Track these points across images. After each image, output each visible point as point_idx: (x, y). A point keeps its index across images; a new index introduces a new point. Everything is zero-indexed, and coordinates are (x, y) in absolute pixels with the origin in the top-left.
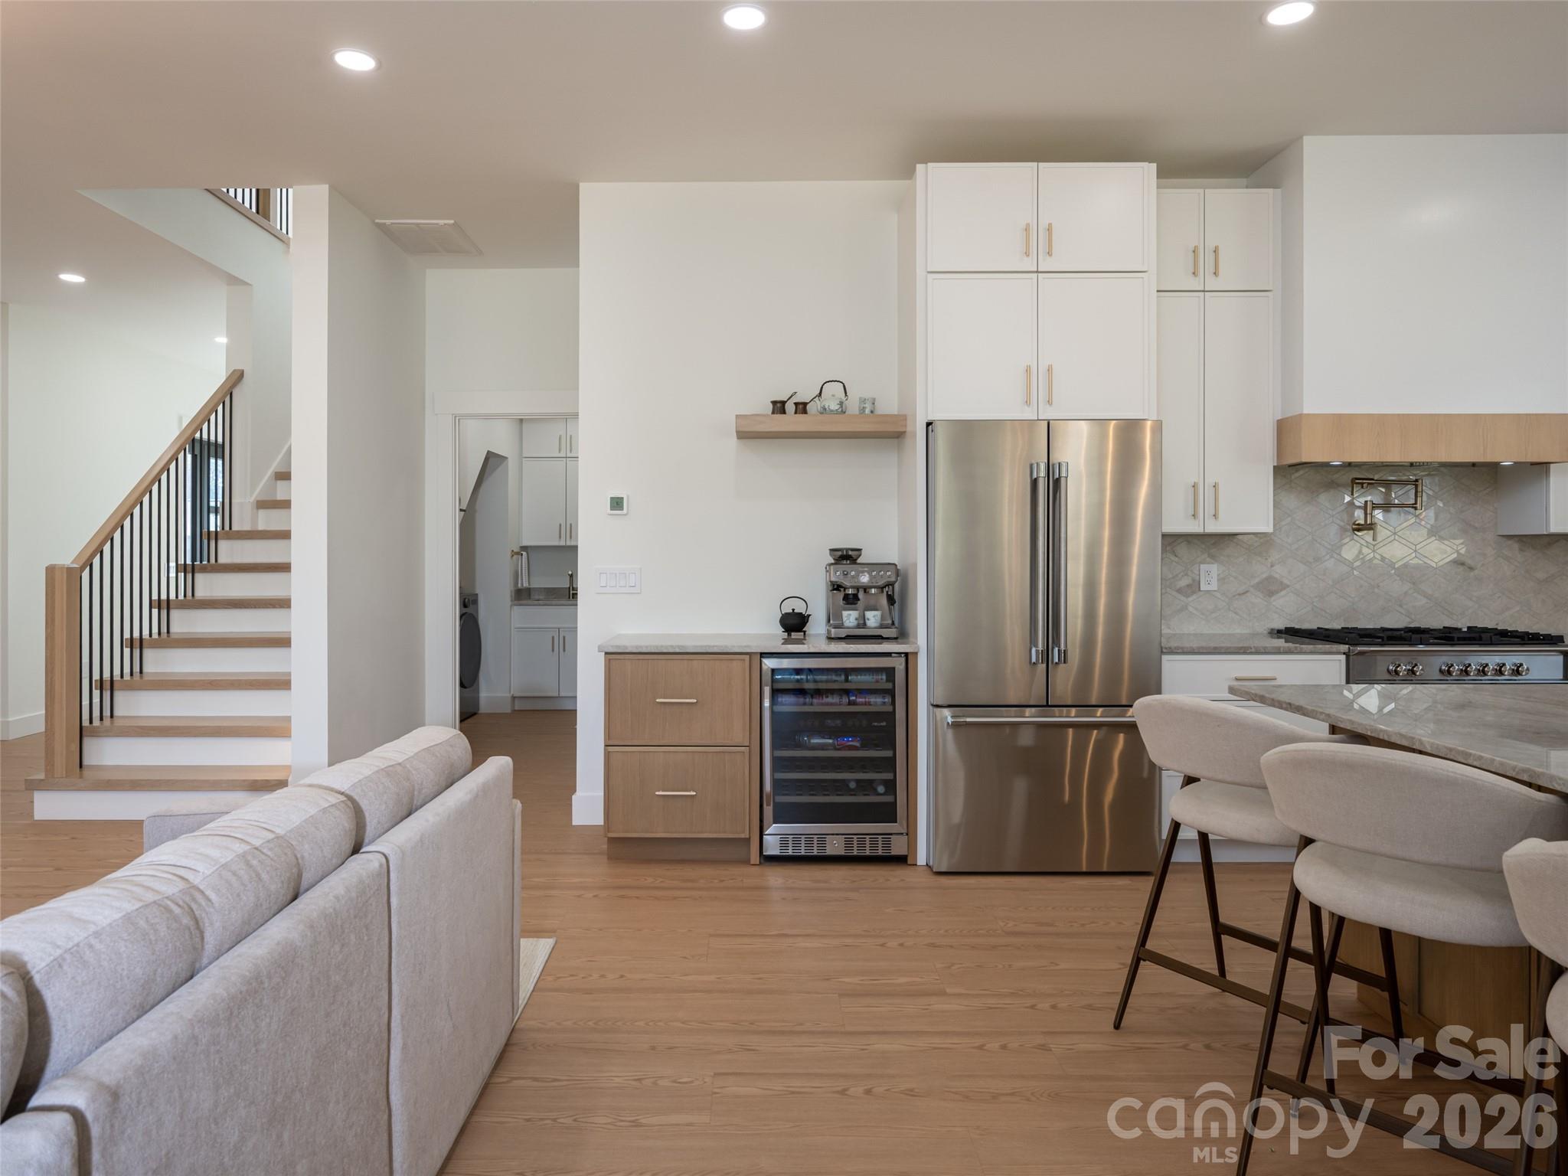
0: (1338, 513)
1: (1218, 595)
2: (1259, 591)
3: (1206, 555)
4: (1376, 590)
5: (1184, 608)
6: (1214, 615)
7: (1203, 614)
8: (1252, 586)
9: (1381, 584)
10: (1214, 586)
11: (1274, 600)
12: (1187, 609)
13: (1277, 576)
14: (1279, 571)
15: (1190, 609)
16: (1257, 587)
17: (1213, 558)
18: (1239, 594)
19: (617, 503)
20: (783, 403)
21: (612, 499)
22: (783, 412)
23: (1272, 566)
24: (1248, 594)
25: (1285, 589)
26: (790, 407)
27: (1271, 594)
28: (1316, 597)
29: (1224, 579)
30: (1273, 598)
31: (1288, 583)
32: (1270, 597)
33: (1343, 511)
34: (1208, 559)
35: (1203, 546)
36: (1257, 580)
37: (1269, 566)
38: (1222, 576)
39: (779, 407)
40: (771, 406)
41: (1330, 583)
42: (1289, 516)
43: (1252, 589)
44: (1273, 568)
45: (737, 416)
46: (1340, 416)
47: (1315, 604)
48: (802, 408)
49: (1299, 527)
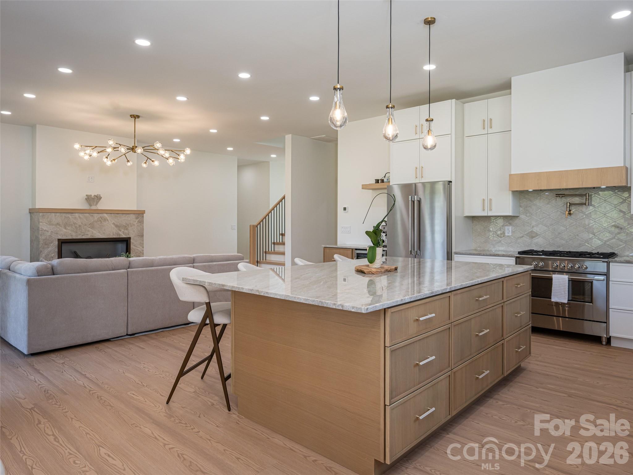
0: (560, 207)
1: (512, 237)
2: (528, 236)
3: (508, 223)
4: (577, 237)
5: (500, 242)
6: (511, 244)
7: (507, 244)
8: (525, 235)
9: (579, 235)
10: (510, 234)
11: (534, 240)
12: (501, 242)
13: (535, 231)
14: (535, 229)
15: (502, 242)
16: (527, 235)
17: (510, 224)
18: (520, 237)
19: (345, 209)
20: (378, 180)
21: (344, 208)
22: (378, 182)
23: (533, 227)
24: (523, 237)
25: (538, 236)
26: (380, 181)
27: (532, 237)
28: (551, 239)
29: (514, 232)
30: (533, 239)
31: (540, 234)
32: (532, 238)
33: (562, 206)
34: (508, 225)
35: (507, 220)
36: (527, 232)
37: (532, 227)
38: (513, 231)
39: (377, 181)
40: (375, 180)
41: (557, 234)
42: (540, 209)
43: (525, 236)
44: (534, 228)
45: (362, 185)
46: (523, 174)
47: (550, 242)
48: (383, 181)
49: (544, 213)
